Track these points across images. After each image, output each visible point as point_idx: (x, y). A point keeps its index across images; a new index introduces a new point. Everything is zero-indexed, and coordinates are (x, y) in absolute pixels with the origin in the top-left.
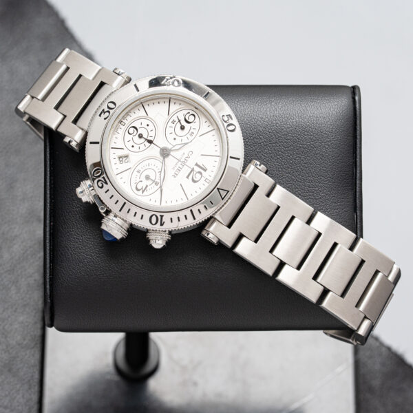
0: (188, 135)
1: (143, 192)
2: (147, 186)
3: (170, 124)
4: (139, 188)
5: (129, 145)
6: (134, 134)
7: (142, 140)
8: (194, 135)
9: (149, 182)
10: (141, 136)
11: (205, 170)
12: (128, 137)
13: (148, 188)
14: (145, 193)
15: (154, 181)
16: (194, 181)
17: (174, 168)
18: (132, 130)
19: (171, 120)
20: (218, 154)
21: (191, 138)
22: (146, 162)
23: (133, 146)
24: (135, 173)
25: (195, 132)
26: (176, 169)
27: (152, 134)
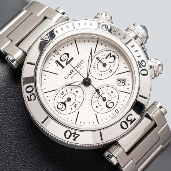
0: (66, 93)
1: (110, 54)
2: (106, 58)
3: (79, 105)
4: (113, 58)
5: (115, 93)
6: (109, 102)
7: (103, 96)
8: (61, 92)
9: (104, 61)
10: (104, 99)
11: (57, 62)
12: (115, 100)
13: (106, 56)
14: (108, 53)
15: (100, 61)
16: (68, 54)
17: (82, 68)
18: (111, 105)
19: (77, 107)
20: (44, 73)
21: (64, 90)
22: (103, 77)
23: (112, 92)
24: (114, 71)
25: (59, 95)
26: (80, 67)
27: (95, 99)
